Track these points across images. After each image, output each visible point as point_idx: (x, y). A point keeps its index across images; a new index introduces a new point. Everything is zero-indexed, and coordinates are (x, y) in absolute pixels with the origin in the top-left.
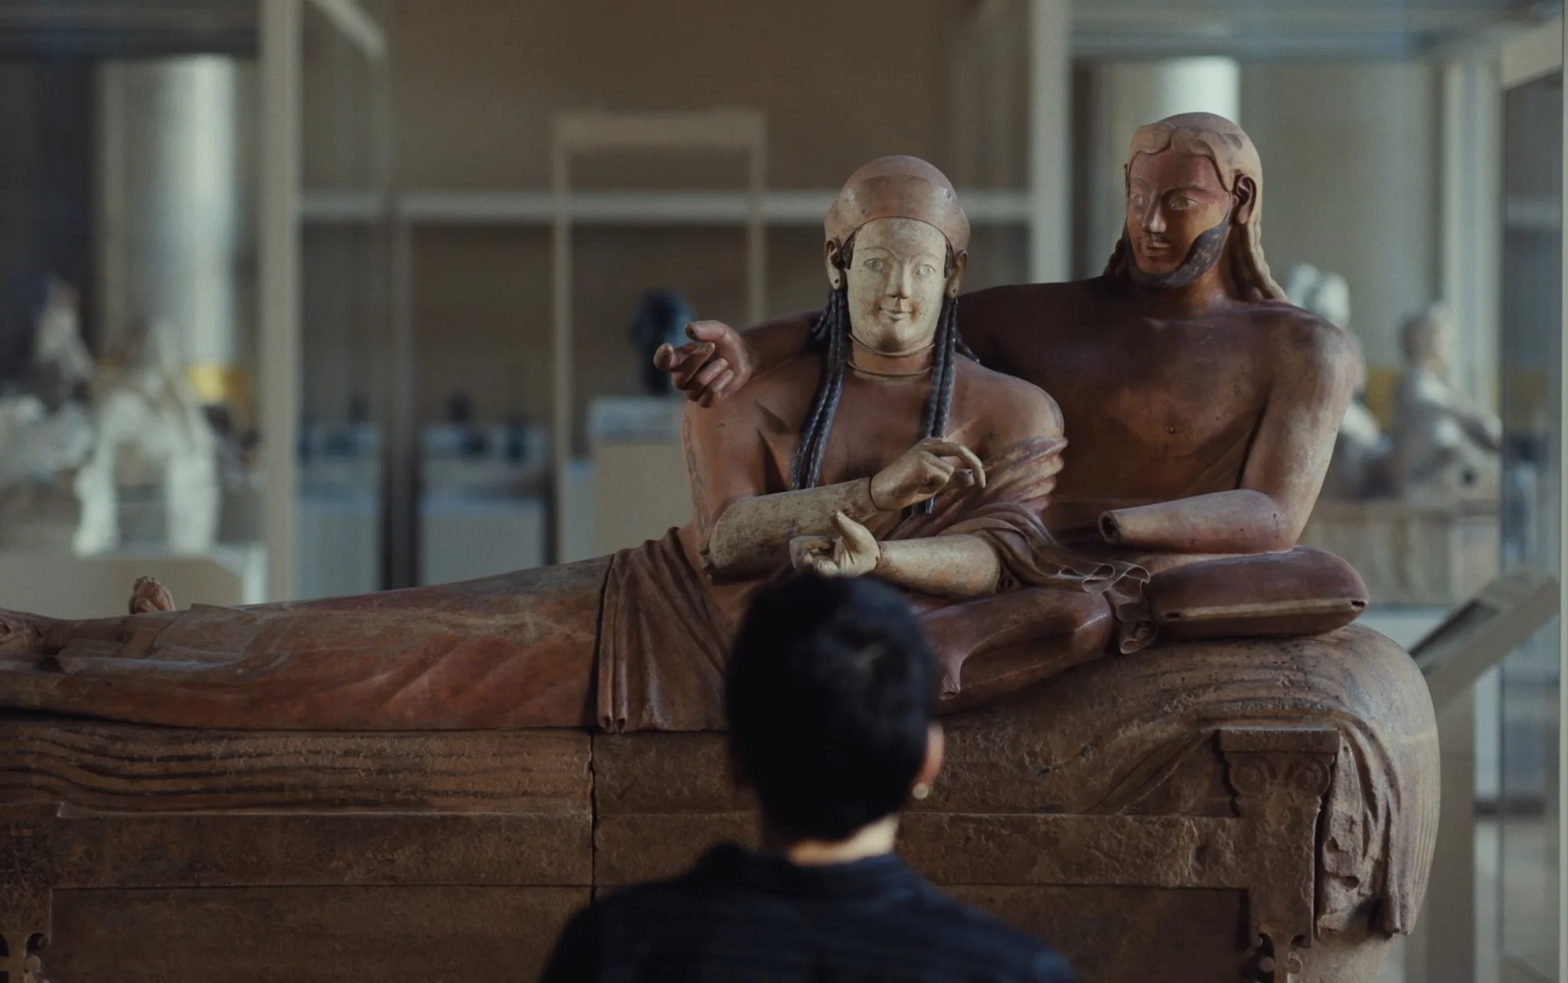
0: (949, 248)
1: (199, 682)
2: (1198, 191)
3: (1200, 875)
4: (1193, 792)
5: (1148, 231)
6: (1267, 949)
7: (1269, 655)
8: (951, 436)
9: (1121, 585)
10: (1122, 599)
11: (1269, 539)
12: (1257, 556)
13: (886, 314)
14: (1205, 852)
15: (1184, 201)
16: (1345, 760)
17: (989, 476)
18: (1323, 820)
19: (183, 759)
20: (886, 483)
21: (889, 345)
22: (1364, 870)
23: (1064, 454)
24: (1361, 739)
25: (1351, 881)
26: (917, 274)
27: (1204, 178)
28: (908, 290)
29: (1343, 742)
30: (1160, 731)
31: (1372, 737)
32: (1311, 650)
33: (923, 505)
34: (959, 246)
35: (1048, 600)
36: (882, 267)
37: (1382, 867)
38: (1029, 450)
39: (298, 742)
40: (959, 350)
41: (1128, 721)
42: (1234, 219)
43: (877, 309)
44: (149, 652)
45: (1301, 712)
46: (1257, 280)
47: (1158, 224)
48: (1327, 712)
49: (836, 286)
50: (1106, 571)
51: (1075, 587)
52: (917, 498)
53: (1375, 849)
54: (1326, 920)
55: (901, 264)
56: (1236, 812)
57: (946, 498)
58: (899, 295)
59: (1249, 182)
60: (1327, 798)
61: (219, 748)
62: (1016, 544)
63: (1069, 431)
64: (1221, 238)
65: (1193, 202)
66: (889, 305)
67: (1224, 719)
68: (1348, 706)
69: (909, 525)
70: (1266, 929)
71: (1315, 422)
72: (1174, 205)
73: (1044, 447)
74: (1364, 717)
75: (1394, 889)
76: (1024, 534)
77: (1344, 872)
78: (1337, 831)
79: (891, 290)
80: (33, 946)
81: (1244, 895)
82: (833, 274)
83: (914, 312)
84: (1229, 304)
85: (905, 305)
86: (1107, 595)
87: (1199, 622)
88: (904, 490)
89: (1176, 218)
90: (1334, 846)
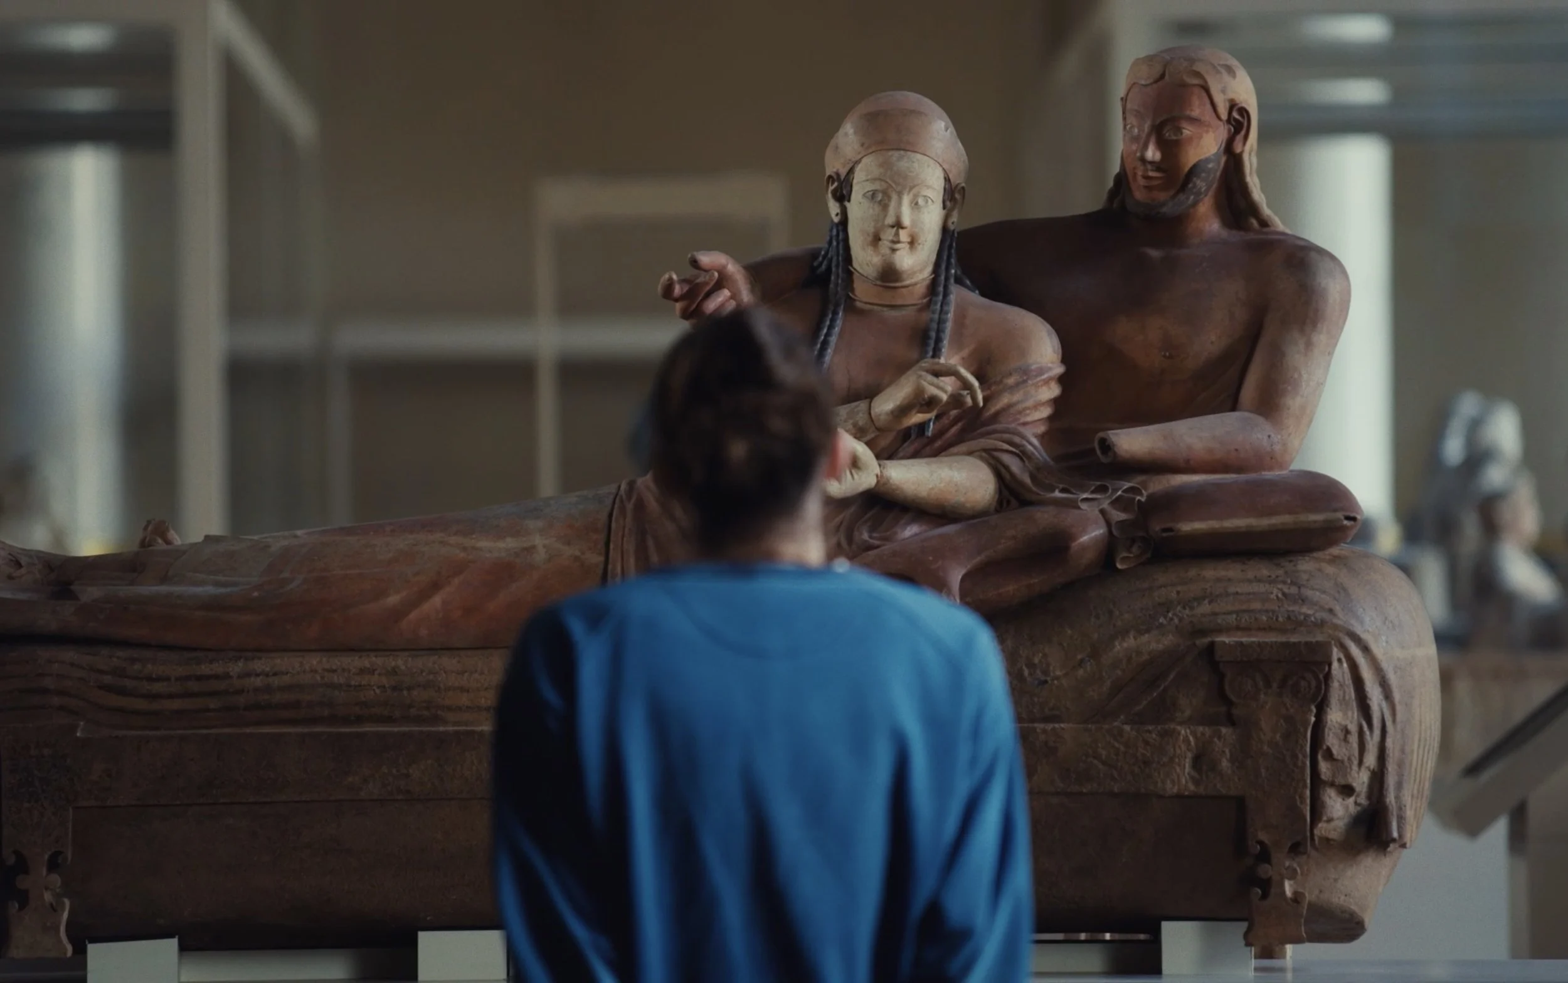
0: (947, 180)
1: (213, 605)
2: (1193, 120)
3: (1197, 783)
4: (1188, 703)
5: (1143, 160)
6: (1264, 856)
7: (1264, 570)
8: (949, 358)
9: (1117, 503)
10: (1118, 516)
11: (1263, 459)
12: (1252, 476)
13: (885, 245)
14: (1202, 760)
15: (1179, 130)
16: (1339, 671)
17: (986, 399)
18: (1319, 728)
19: (199, 678)
20: (886, 404)
21: (889, 275)
22: (1361, 780)
23: (1061, 380)
24: (1355, 651)
25: (1347, 790)
26: (915, 205)
27: (1198, 108)
28: (906, 221)
29: (1336, 653)
30: (1155, 643)
31: (1366, 649)
32: (1305, 565)
33: (922, 427)
34: (957, 179)
35: (1044, 517)
36: (881, 198)
37: (1378, 778)
38: (1026, 374)
39: (314, 661)
40: (959, 281)
41: (1124, 633)
42: (1229, 148)
43: (876, 239)
44: (164, 579)
45: (1295, 623)
46: (1253, 209)
47: (1152, 153)
48: (1321, 624)
49: (836, 220)
50: (1102, 489)
51: (1073, 505)
52: (917, 418)
53: (1371, 760)
54: (1322, 829)
55: (900, 194)
56: (1231, 721)
57: (945, 421)
58: (898, 225)
59: (1244, 112)
60: (1322, 707)
61: (236, 668)
62: (1014, 465)
63: (1066, 358)
64: (1217, 167)
65: (1188, 131)
66: (888, 235)
67: (1220, 630)
68: (1341, 618)
69: (909, 447)
70: (1263, 836)
71: (1309, 345)
72: (1168, 134)
73: (1041, 371)
74: (1358, 630)
75: (1391, 798)
76: (1022, 455)
77: (1340, 780)
78: (1332, 740)
79: (890, 220)
80: (53, 865)
81: (1240, 803)
82: (834, 208)
83: (912, 243)
84: (1225, 233)
85: (904, 236)
86: (1103, 512)
87: (1192, 537)
88: (903, 411)
89: (1171, 148)
90: (1329, 755)
